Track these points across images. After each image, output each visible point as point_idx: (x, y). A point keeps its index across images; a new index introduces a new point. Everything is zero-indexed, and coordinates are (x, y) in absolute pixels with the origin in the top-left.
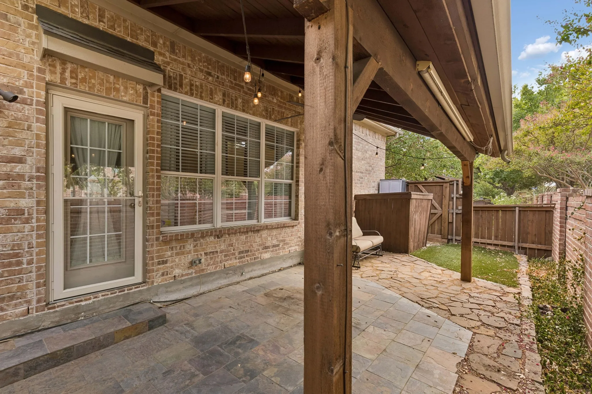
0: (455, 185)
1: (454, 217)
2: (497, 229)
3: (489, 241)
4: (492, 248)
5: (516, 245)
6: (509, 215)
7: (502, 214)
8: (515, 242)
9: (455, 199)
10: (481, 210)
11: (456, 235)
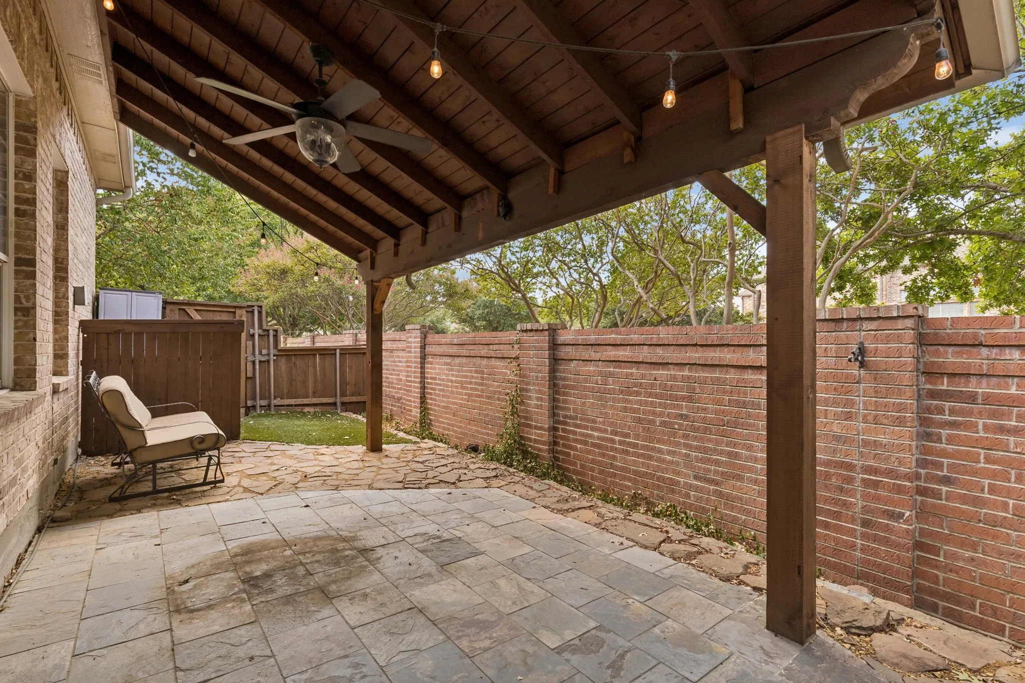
0: (256, 313)
1: (257, 367)
2: (315, 382)
3: (306, 401)
4: (311, 410)
5: (338, 400)
6: (328, 360)
7: (320, 359)
8: (336, 396)
9: (257, 337)
10: (294, 355)
11: (261, 399)
